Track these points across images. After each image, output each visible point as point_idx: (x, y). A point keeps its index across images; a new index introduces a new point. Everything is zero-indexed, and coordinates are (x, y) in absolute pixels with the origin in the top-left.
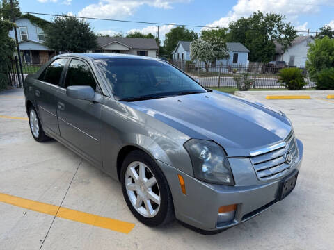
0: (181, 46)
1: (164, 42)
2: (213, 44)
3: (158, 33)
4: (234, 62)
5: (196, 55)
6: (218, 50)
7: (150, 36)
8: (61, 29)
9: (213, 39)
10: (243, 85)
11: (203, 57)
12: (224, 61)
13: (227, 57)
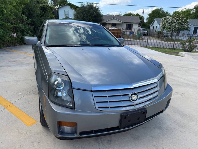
0: (156, 21)
1: (147, 19)
2: (177, 20)
3: (143, 13)
4: (193, 33)
5: (164, 27)
6: (181, 24)
7: (138, 15)
8: (83, 10)
9: (179, 16)
10: (187, 48)
11: (169, 29)
12: (186, 32)
13: (188, 29)
